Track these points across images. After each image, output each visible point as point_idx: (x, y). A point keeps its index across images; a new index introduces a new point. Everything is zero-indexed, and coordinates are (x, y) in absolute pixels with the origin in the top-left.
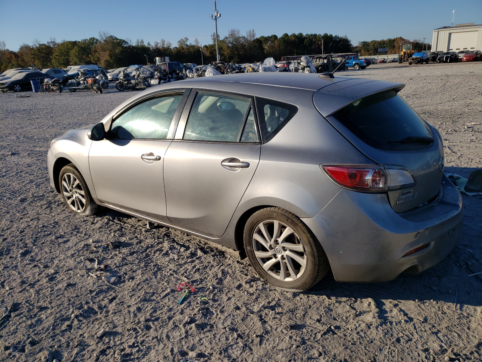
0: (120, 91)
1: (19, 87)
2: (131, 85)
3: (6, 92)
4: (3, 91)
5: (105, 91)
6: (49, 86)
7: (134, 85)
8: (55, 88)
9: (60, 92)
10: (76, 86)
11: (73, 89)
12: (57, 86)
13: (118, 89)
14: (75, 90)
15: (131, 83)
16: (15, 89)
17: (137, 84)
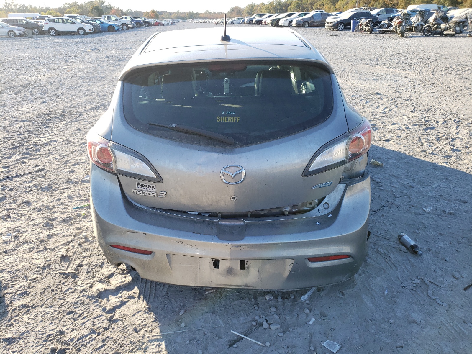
0: (426, 36)
1: (342, 26)
2: (440, 30)
3: (332, 30)
4: (330, 29)
5: (408, 35)
6: (363, 27)
7: (442, 30)
8: (367, 29)
9: (371, 33)
10: (386, 28)
11: (383, 30)
12: (369, 27)
13: (424, 34)
14: (384, 32)
15: (440, 28)
16: (339, 28)
17: (446, 29)
